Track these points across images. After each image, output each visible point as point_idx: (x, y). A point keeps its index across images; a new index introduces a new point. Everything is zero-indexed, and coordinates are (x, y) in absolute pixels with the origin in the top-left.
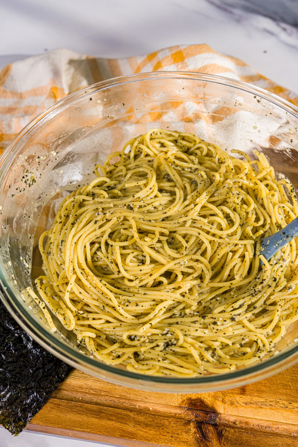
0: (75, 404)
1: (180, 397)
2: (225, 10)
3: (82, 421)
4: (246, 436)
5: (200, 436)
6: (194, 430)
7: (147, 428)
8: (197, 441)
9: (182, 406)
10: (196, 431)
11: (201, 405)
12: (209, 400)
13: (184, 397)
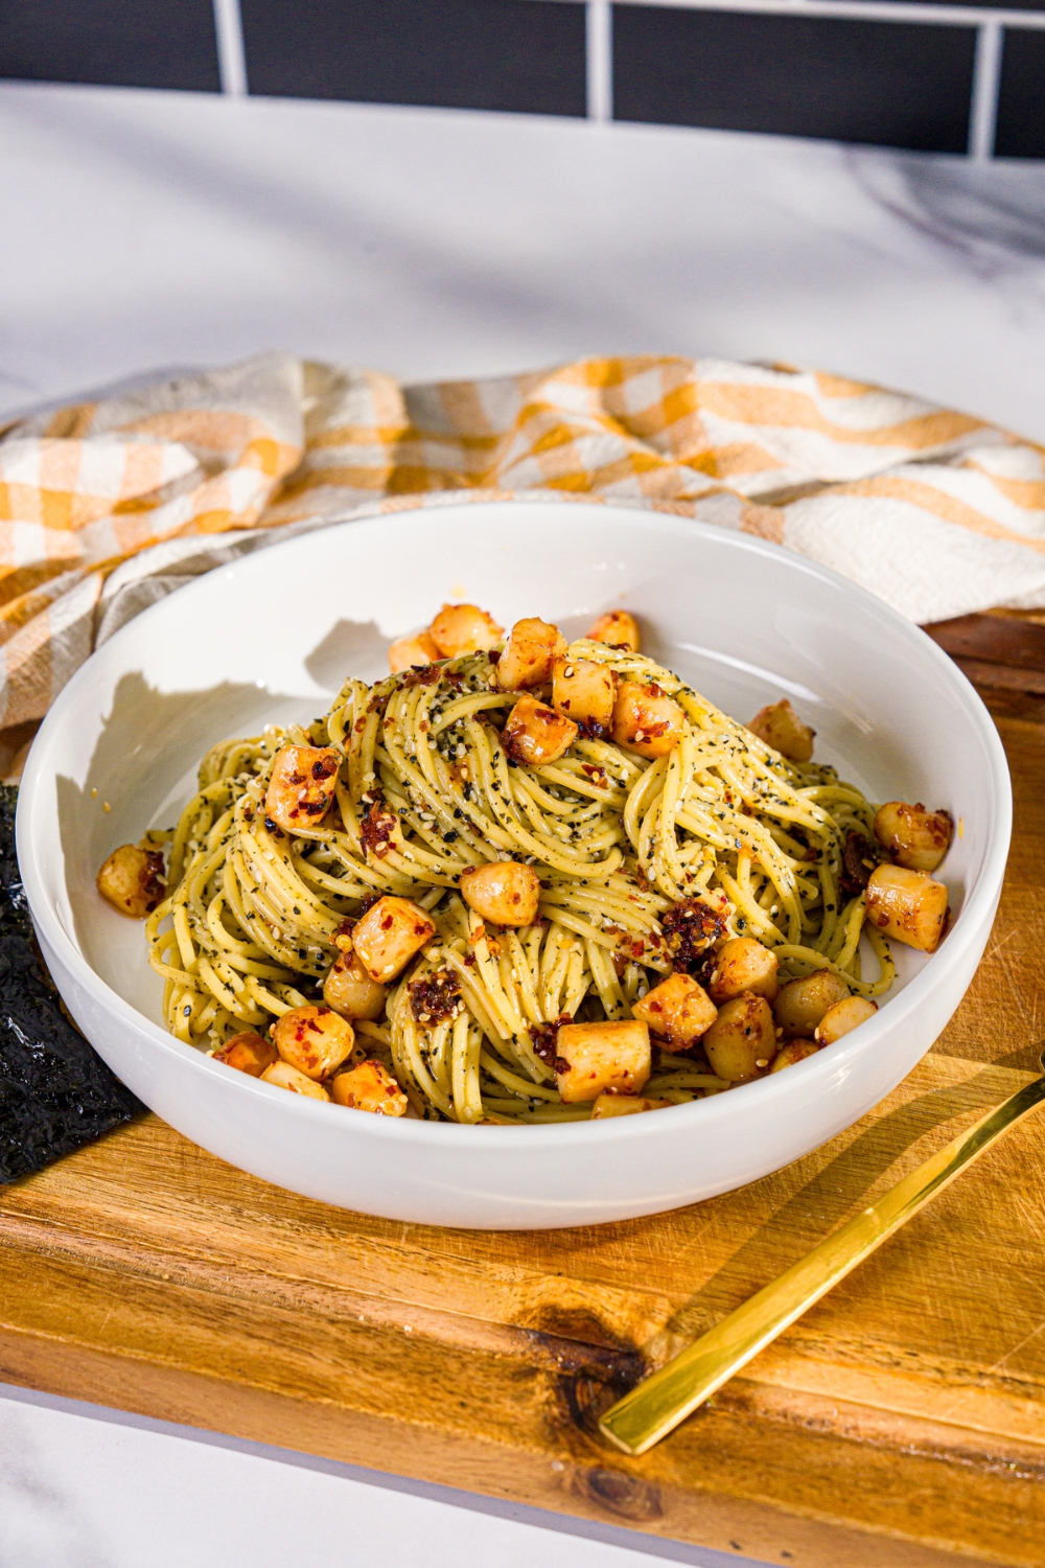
0: (141, 1283)
1: (519, 1298)
2: (944, 240)
3: (155, 1331)
4: (729, 1431)
5: (562, 1415)
6: (546, 1394)
7: (378, 1373)
8: (551, 1426)
9: (519, 1325)
10: (553, 1398)
11: (586, 1329)
12: (620, 1318)
13: (533, 1299)
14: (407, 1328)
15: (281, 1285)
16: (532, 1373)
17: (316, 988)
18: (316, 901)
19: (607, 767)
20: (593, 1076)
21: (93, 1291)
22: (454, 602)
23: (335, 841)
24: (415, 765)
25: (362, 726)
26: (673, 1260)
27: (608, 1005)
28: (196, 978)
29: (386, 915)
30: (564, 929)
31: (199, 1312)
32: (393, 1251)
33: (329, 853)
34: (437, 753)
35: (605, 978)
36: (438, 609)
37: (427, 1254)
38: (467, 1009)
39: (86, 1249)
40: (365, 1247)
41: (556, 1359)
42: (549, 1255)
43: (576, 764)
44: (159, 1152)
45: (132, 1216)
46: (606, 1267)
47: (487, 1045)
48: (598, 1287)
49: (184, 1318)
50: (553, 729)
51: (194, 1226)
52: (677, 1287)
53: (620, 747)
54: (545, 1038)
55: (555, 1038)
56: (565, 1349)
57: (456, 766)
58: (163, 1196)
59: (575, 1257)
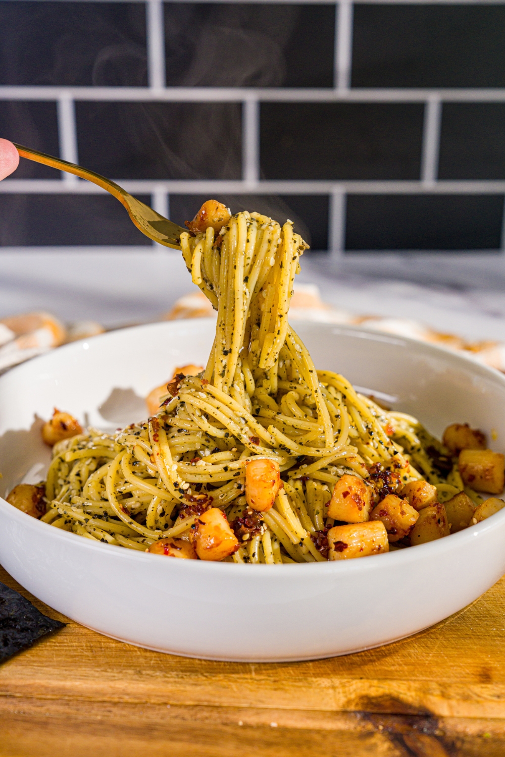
1: (342, 695)
6: (386, 745)
10: (392, 746)
12: (411, 696)
13: (351, 694)
14: (273, 725)
20: (361, 550)
26: (427, 662)
32: (250, 680)
37: (272, 679)
38: (269, 528)
40: (230, 681)
41: (379, 727)
42: (349, 669)
44: (75, 648)
45: (68, 684)
46: (388, 671)
47: (283, 550)
48: (389, 682)
51: (112, 684)
52: (437, 675)
54: (320, 540)
55: (327, 537)
56: (382, 720)
58: (85, 670)
59: (366, 668)
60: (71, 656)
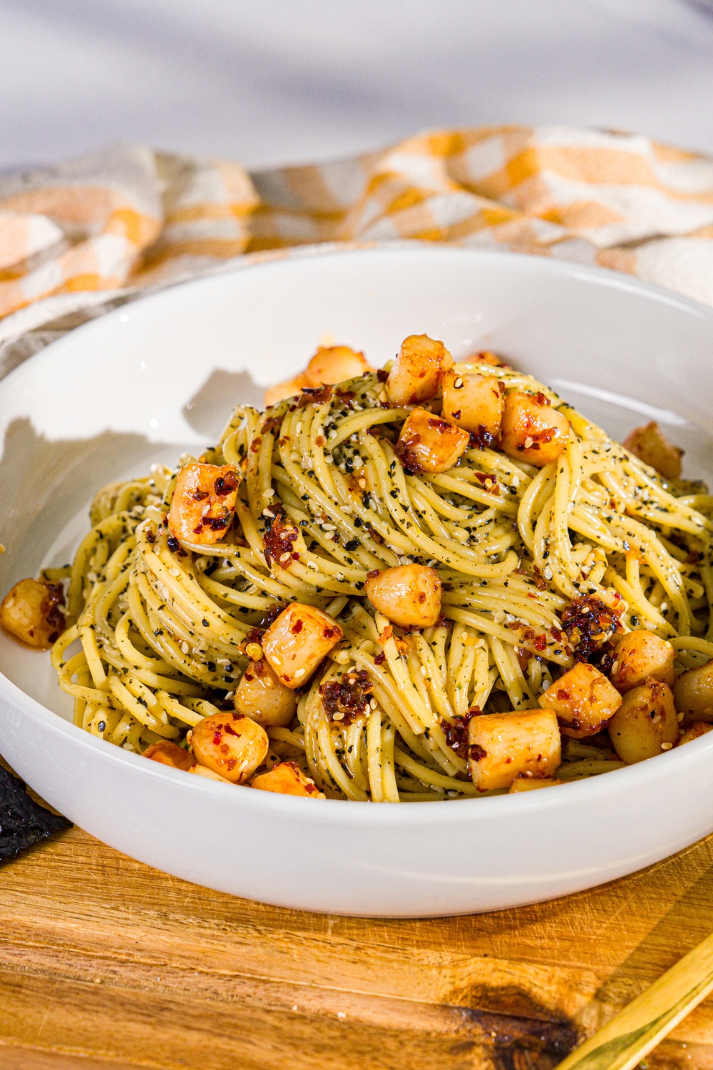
0: (75, 986)
1: (448, 980)
3: (93, 1029)
6: (485, 1065)
7: (317, 1055)
9: (451, 1004)
11: (517, 1003)
12: (549, 992)
13: (462, 979)
14: (341, 1015)
15: (213, 982)
16: (469, 1046)
17: (225, 701)
18: (224, 614)
19: (498, 475)
20: (509, 761)
21: (27, 996)
22: (328, 343)
23: (238, 555)
24: (313, 479)
25: (257, 447)
26: (594, 937)
27: (515, 698)
28: (109, 695)
29: (296, 619)
30: (468, 628)
31: (134, 1009)
32: (321, 944)
33: (232, 569)
34: (334, 467)
35: (510, 672)
36: (311, 352)
37: (354, 944)
38: (379, 706)
39: (15, 960)
40: (292, 941)
41: (490, 1034)
42: (474, 939)
43: (470, 473)
44: (80, 866)
45: (60, 925)
46: (530, 947)
47: (400, 742)
48: (524, 965)
49: (120, 1015)
50: (447, 437)
51: (122, 931)
52: (601, 961)
53: (509, 456)
54: (457, 731)
55: (467, 730)
56: (498, 1024)
57: (354, 478)
58: (88, 905)
59: (498, 939)
60: (73, 880)
